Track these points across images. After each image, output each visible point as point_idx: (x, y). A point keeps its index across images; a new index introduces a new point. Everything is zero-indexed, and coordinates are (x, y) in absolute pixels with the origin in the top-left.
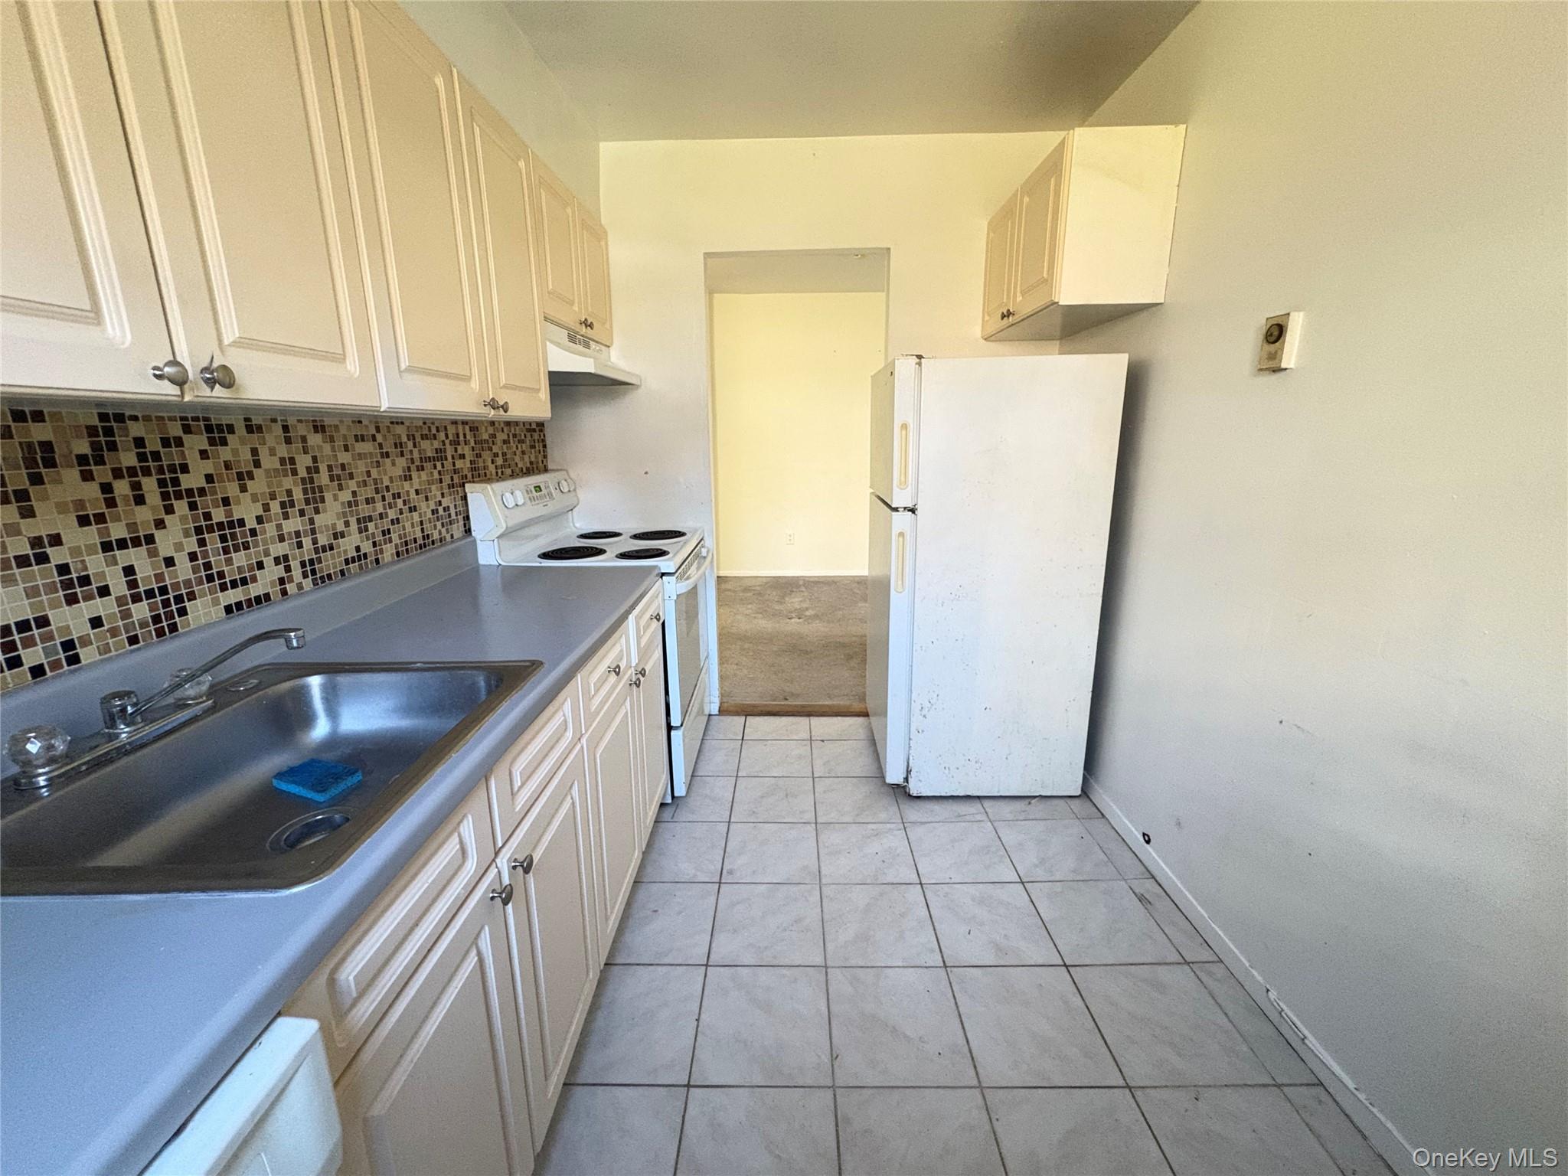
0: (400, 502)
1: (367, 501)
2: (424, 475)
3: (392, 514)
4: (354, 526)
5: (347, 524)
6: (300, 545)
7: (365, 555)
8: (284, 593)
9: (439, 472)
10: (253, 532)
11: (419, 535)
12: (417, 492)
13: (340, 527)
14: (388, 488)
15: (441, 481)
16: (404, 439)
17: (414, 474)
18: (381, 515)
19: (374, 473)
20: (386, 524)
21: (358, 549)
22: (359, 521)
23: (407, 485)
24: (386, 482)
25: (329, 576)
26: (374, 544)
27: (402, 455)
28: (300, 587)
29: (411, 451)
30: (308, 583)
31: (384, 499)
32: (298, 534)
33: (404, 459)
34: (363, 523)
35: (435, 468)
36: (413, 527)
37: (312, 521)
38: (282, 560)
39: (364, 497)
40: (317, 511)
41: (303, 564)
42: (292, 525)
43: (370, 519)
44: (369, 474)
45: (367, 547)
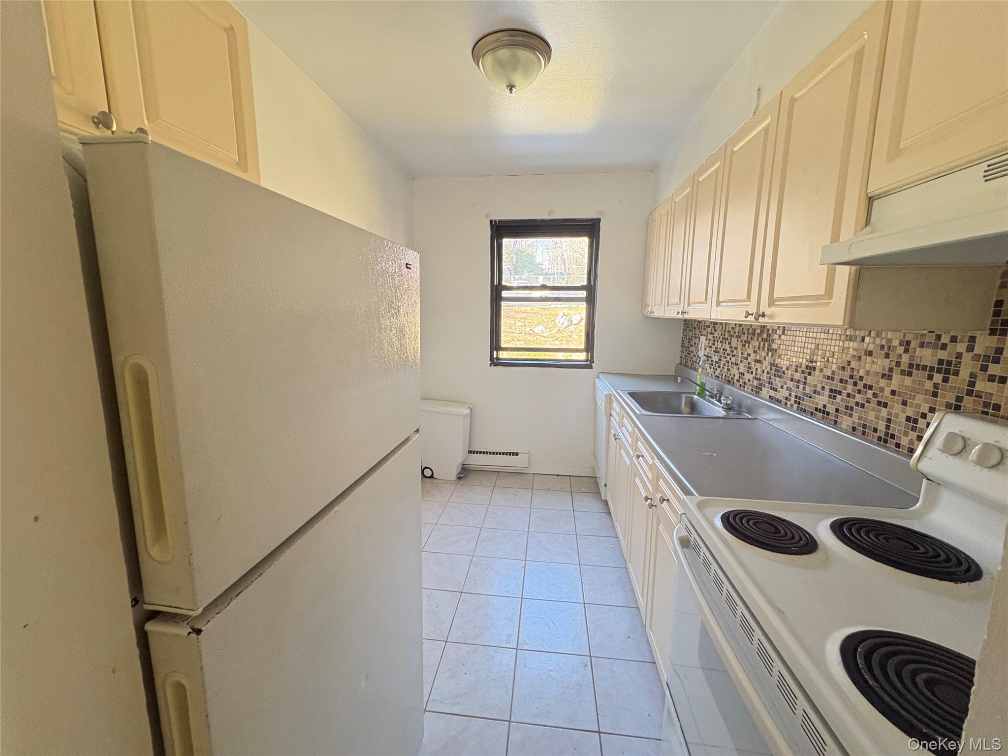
0: (870, 393)
1: (841, 381)
2: (908, 381)
3: (859, 398)
4: (827, 393)
5: (823, 388)
6: (798, 387)
7: (828, 413)
8: (786, 404)
9: (936, 386)
10: (784, 373)
11: (882, 426)
12: (893, 393)
13: (819, 389)
14: (861, 378)
15: (935, 394)
16: (895, 343)
17: (896, 377)
18: (849, 395)
19: (854, 364)
20: (851, 403)
21: (825, 406)
22: (831, 390)
23: (883, 383)
24: (862, 373)
25: (805, 411)
26: (837, 410)
27: (887, 356)
28: (792, 405)
29: (900, 356)
30: (796, 406)
31: (855, 384)
32: (798, 381)
33: (888, 361)
34: (834, 393)
35: (930, 377)
36: (877, 417)
37: (806, 378)
38: (789, 389)
39: (839, 377)
40: (810, 374)
41: (796, 397)
42: (798, 376)
43: (840, 393)
44: (849, 363)
45: (831, 409)
